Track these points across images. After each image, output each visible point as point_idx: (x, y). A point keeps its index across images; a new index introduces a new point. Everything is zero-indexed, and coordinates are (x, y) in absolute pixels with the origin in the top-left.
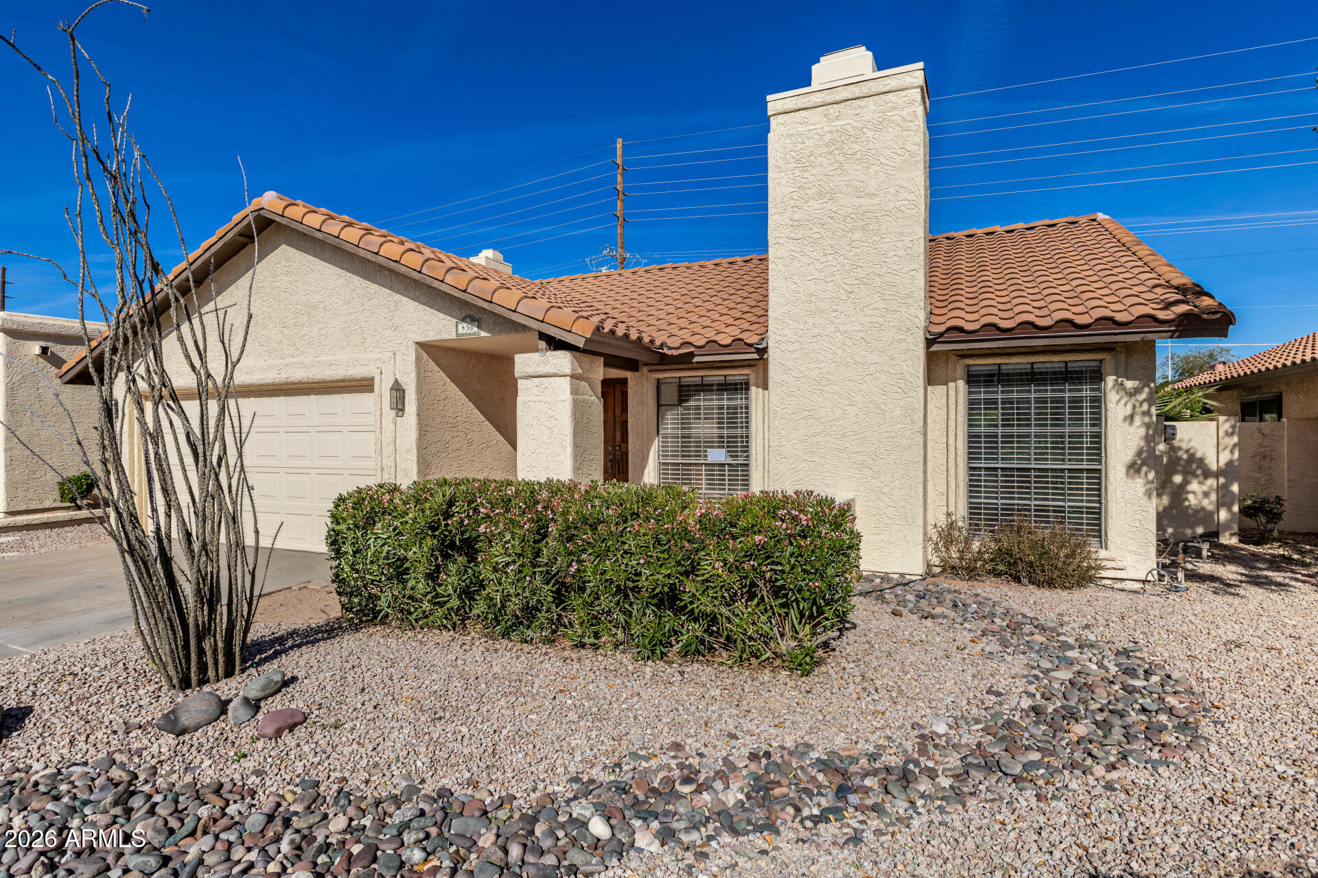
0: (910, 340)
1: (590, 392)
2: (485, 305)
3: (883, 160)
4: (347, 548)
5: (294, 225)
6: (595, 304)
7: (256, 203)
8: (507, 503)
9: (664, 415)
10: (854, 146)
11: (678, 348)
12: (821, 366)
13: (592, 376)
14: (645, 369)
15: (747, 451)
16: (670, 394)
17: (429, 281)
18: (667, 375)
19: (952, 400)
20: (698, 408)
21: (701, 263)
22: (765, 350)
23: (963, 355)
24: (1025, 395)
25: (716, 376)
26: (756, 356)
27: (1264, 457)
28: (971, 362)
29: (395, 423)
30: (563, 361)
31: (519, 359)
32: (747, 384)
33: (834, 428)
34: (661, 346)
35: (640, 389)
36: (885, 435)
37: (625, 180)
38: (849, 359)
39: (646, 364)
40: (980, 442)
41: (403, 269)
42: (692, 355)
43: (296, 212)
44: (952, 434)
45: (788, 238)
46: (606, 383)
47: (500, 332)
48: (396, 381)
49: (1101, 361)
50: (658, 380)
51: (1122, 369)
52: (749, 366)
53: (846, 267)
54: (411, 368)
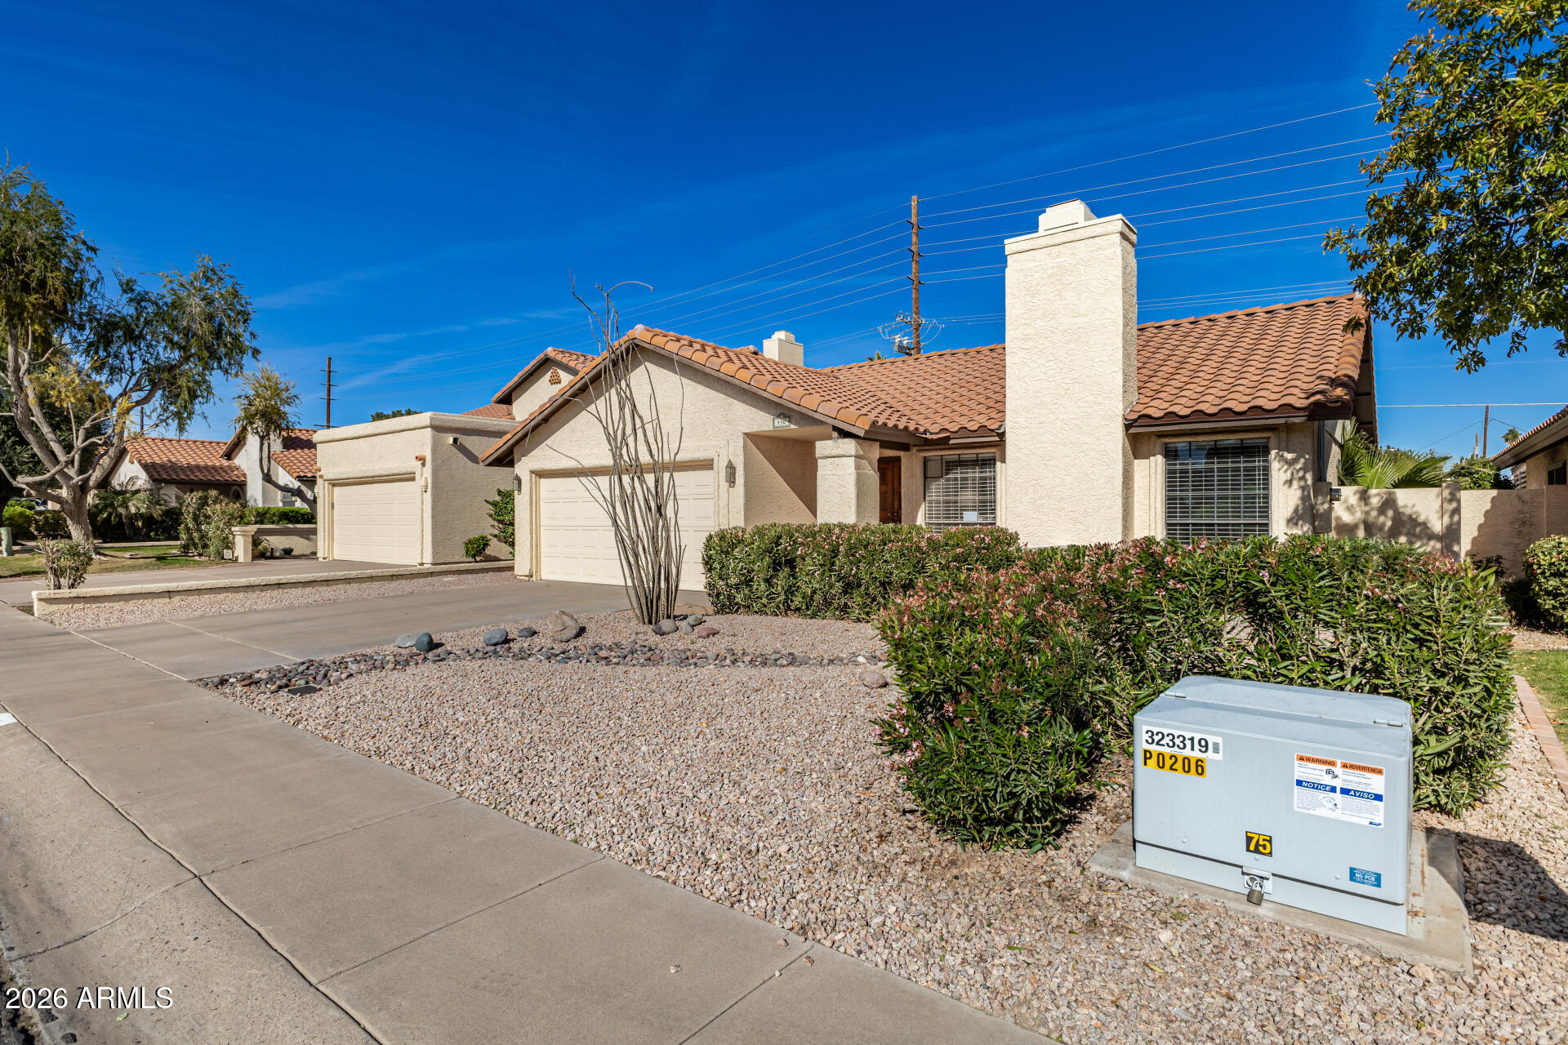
0: (1111, 425)
1: (869, 467)
2: (795, 407)
3: (1092, 289)
4: (717, 565)
5: (658, 350)
6: (878, 393)
7: (631, 333)
8: (814, 535)
9: (929, 485)
10: (1070, 278)
11: (937, 433)
12: (1045, 445)
13: (871, 456)
14: (914, 450)
15: (994, 513)
16: (934, 468)
17: (755, 390)
18: (931, 454)
19: (1153, 470)
20: (956, 479)
21: (978, 348)
22: (1003, 434)
23: (1161, 435)
24: (1210, 466)
25: (970, 454)
26: (997, 439)
27: (1524, 523)
28: (1167, 440)
29: (728, 492)
30: (849, 446)
31: (819, 445)
32: (994, 460)
33: (1055, 493)
34: (925, 432)
35: (910, 465)
36: (1093, 498)
37: (920, 241)
38: (1066, 440)
39: (915, 446)
40: (1176, 504)
41: (737, 382)
42: (948, 438)
43: (659, 341)
44: (1152, 497)
45: (1021, 348)
46: (881, 461)
47: (805, 425)
48: (730, 461)
49: (1268, 438)
50: (925, 457)
51: (1283, 444)
52: (995, 446)
53: (1064, 371)
54: (740, 451)
